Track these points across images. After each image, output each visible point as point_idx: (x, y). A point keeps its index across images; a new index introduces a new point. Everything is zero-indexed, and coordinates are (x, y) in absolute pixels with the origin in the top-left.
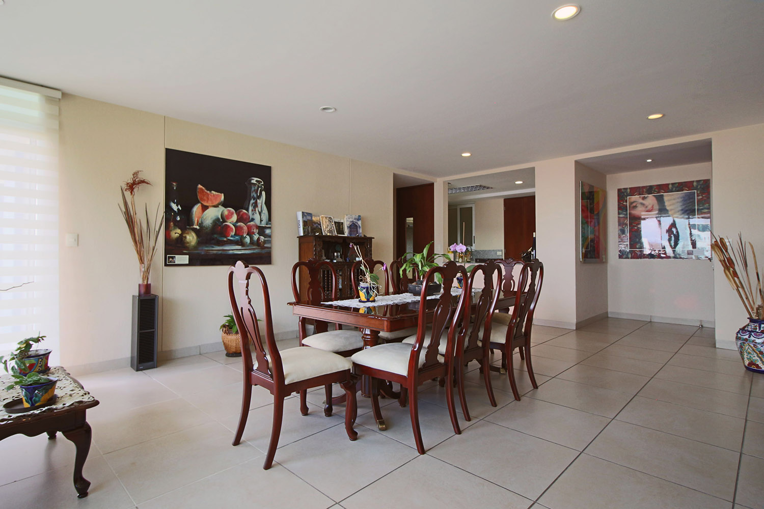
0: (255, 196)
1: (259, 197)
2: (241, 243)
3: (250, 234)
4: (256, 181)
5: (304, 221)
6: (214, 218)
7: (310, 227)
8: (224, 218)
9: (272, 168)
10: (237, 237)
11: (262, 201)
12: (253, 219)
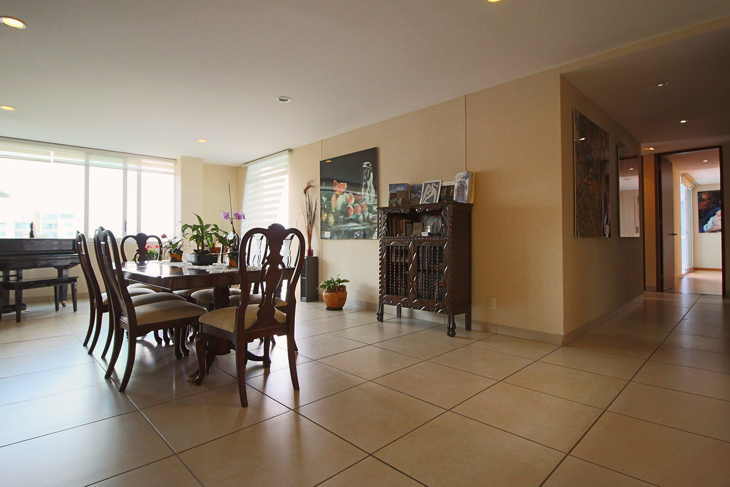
0: (366, 178)
1: (368, 179)
2: (356, 221)
3: (363, 212)
4: (367, 165)
5: (391, 193)
6: (342, 202)
7: (400, 199)
8: (348, 202)
9: (378, 148)
10: (355, 216)
11: (370, 182)
12: (365, 199)
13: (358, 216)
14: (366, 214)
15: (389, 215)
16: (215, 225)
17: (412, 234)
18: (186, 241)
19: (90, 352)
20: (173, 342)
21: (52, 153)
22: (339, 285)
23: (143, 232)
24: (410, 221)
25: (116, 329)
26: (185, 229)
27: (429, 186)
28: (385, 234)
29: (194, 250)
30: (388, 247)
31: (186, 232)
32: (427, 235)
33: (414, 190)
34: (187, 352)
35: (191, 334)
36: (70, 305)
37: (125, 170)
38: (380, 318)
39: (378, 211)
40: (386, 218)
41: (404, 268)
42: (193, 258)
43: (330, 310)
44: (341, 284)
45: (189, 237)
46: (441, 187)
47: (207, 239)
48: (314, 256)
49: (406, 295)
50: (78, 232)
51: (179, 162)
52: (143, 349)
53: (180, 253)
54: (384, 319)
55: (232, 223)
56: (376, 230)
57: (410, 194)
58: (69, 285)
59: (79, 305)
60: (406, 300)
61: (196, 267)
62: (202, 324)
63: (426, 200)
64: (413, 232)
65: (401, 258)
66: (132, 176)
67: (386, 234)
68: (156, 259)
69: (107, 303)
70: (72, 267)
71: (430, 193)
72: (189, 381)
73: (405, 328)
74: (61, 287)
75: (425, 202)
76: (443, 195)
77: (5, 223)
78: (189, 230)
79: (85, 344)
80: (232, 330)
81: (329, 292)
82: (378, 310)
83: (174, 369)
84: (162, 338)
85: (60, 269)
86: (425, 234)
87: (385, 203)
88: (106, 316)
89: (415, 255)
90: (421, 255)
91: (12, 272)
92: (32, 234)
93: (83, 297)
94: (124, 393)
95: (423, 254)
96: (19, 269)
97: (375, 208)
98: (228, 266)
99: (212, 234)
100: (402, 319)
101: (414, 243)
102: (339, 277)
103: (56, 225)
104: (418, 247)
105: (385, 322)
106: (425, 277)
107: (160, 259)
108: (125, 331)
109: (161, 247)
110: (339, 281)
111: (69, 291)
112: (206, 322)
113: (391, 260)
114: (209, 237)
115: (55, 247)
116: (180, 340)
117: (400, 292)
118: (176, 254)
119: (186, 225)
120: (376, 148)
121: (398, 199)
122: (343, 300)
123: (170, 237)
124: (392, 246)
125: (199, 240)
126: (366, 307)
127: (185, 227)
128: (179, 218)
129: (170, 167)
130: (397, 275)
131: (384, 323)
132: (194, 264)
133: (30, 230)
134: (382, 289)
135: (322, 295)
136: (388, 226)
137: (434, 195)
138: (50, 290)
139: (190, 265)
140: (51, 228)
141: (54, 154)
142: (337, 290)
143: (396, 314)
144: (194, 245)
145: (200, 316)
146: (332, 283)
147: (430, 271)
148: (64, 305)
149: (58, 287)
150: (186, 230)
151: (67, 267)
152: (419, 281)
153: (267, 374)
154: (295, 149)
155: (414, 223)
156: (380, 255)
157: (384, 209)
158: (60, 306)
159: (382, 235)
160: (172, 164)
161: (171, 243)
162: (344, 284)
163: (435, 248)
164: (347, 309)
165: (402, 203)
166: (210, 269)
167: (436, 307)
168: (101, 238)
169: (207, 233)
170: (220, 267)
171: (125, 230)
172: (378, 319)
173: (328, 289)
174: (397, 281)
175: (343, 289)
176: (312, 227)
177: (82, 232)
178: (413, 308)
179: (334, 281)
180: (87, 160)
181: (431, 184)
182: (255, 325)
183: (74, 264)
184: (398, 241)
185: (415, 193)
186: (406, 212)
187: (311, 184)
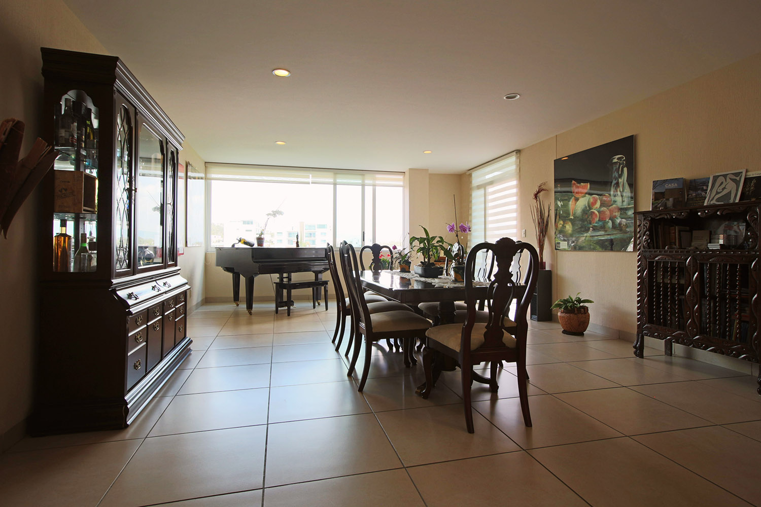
0: (617, 176)
1: (620, 176)
2: (603, 228)
3: (612, 218)
4: (618, 159)
5: (655, 193)
6: (583, 207)
7: (671, 199)
8: (590, 206)
9: (636, 136)
10: (600, 223)
11: (624, 179)
12: (615, 202)
13: (605, 223)
14: (618, 221)
15: (653, 222)
16: (441, 237)
17: (690, 246)
18: (414, 253)
19: (337, 349)
20: (402, 350)
21: (311, 175)
22: (578, 305)
23: (377, 242)
24: (688, 228)
25: (356, 331)
26: (413, 241)
27: (721, 179)
28: (646, 246)
29: (421, 262)
30: (651, 263)
31: (414, 244)
32: (719, 248)
33: (696, 186)
34: (414, 361)
35: (418, 344)
36: (323, 304)
37: (363, 186)
38: (639, 352)
39: (635, 215)
40: (648, 225)
41: (677, 292)
42: (419, 270)
43: (567, 334)
44: (582, 304)
45: (416, 249)
46: (746, 179)
47: (432, 251)
48: (546, 269)
49: (681, 326)
50: (328, 245)
51: (407, 174)
52: (377, 353)
53: (408, 263)
54: (645, 354)
55: (457, 236)
56: (633, 240)
57: (688, 192)
58: (323, 288)
59: (329, 304)
60: (681, 334)
61: (423, 279)
62: (428, 338)
63: (715, 198)
64: (693, 244)
65: (671, 277)
66: (369, 190)
67: (648, 245)
68: (388, 269)
69: (349, 308)
70: (325, 272)
71: (723, 189)
72: (416, 392)
73: (679, 372)
74: (317, 289)
75: (714, 202)
76: (749, 191)
77: (281, 233)
78: (416, 243)
79: (333, 341)
80: (458, 349)
81: (566, 313)
82: (635, 342)
83: (404, 377)
84: (393, 344)
85: (317, 273)
86: (712, 246)
87: (647, 205)
88: (348, 319)
89: (696, 275)
90: (706, 275)
91: (285, 275)
92: (298, 245)
93: (332, 299)
94: (362, 394)
95: (710, 273)
96: (289, 273)
97: (630, 213)
98: (453, 281)
99: (438, 246)
100: (673, 357)
101: (694, 258)
102: (578, 296)
103: (314, 234)
104: (702, 265)
105: (646, 359)
106: (715, 307)
107: (391, 269)
108: (363, 336)
109: (392, 257)
110: (579, 301)
111: (323, 293)
112: (432, 336)
113: (656, 280)
114: (435, 249)
115: (313, 255)
116: (409, 348)
117: (671, 323)
118: (405, 266)
119: (414, 237)
120: (632, 136)
121: (668, 199)
122: (584, 323)
123: (400, 248)
124: (657, 262)
125: (425, 252)
126: (618, 336)
127: (413, 239)
128: (408, 230)
129: (399, 180)
130: (665, 299)
131: (644, 360)
132: (421, 276)
133: (296, 241)
134: (642, 315)
135: (557, 315)
136: (650, 236)
137: (731, 191)
138: (309, 291)
139: (417, 276)
140: (311, 237)
141: (312, 177)
142: (576, 312)
143: (664, 350)
144: (420, 257)
145: (427, 329)
146: (570, 302)
147: (723, 298)
148: (319, 304)
149: (315, 288)
150: (414, 243)
151: (321, 272)
152: (703, 310)
153: (494, 399)
154: (524, 149)
155: (694, 232)
156: (638, 272)
157: (644, 213)
158: (317, 304)
159: (642, 248)
160: (401, 177)
161: (400, 254)
162: (586, 304)
163: (734, 266)
164: (590, 336)
165: (674, 205)
166: (436, 282)
167: (734, 350)
168: (345, 251)
169: (433, 246)
170: (446, 281)
171: (364, 240)
172: (635, 353)
173: (566, 308)
174: (665, 309)
175: (584, 311)
176: (544, 236)
177: (331, 244)
178: (694, 347)
179: (572, 300)
180: (335, 179)
181: (725, 176)
182: (482, 347)
183: (326, 270)
184: (667, 255)
185: (696, 189)
186: (681, 217)
187: (543, 187)
